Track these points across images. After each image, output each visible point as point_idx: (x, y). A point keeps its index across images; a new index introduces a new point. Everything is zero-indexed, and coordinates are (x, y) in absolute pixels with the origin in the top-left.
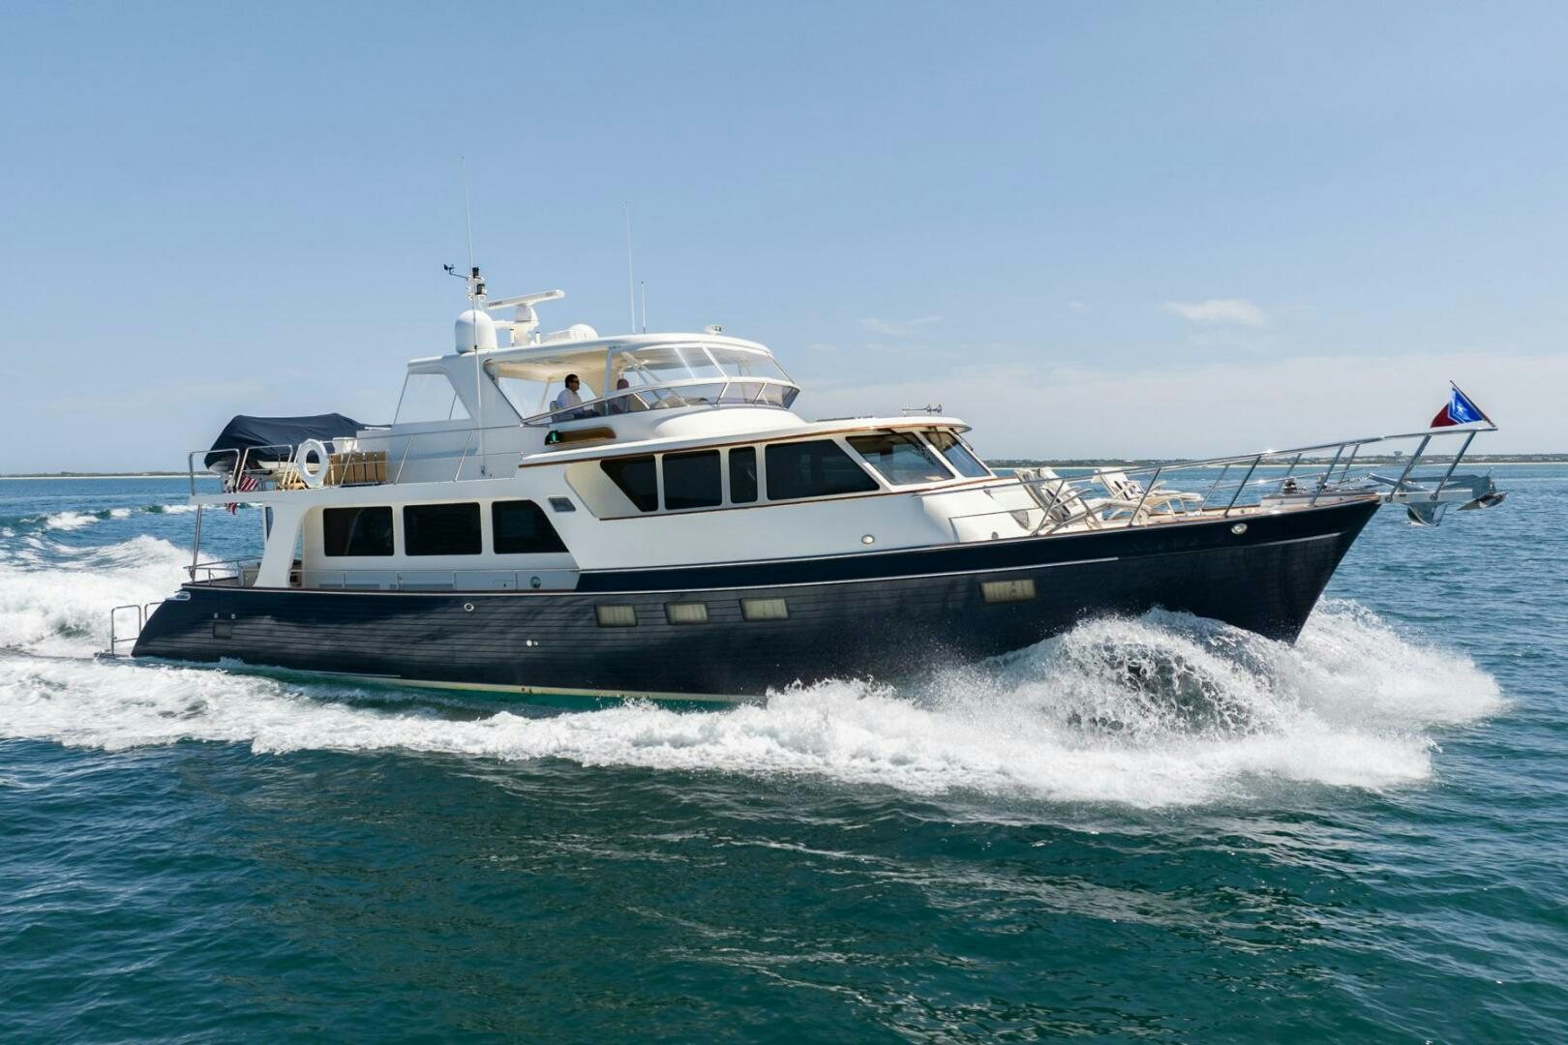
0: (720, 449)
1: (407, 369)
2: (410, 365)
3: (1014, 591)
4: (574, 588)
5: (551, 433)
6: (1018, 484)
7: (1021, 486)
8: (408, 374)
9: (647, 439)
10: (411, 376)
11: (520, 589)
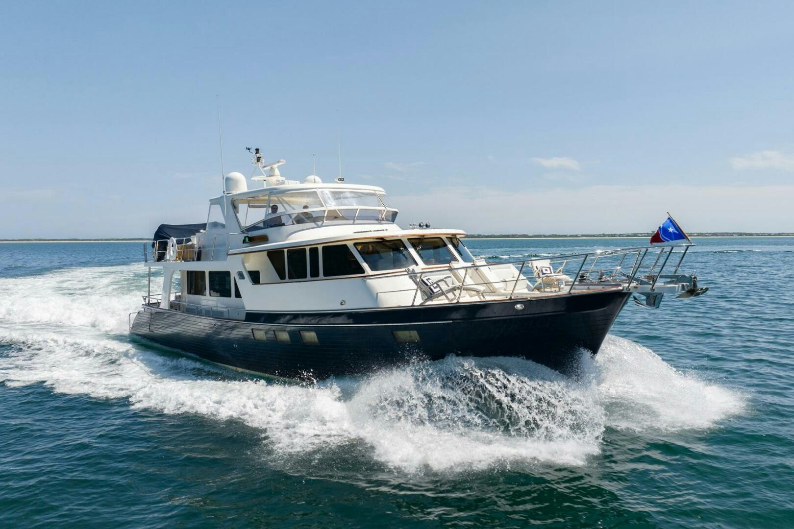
0: (306, 247)
1: (209, 203)
2: (211, 200)
3: (411, 336)
4: (244, 319)
5: (245, 237)
6: (406, 274)
7: (407, 276)
8: (210, 205)
9: (284, 241)
10: (212, 206)
11: (230, 318)
